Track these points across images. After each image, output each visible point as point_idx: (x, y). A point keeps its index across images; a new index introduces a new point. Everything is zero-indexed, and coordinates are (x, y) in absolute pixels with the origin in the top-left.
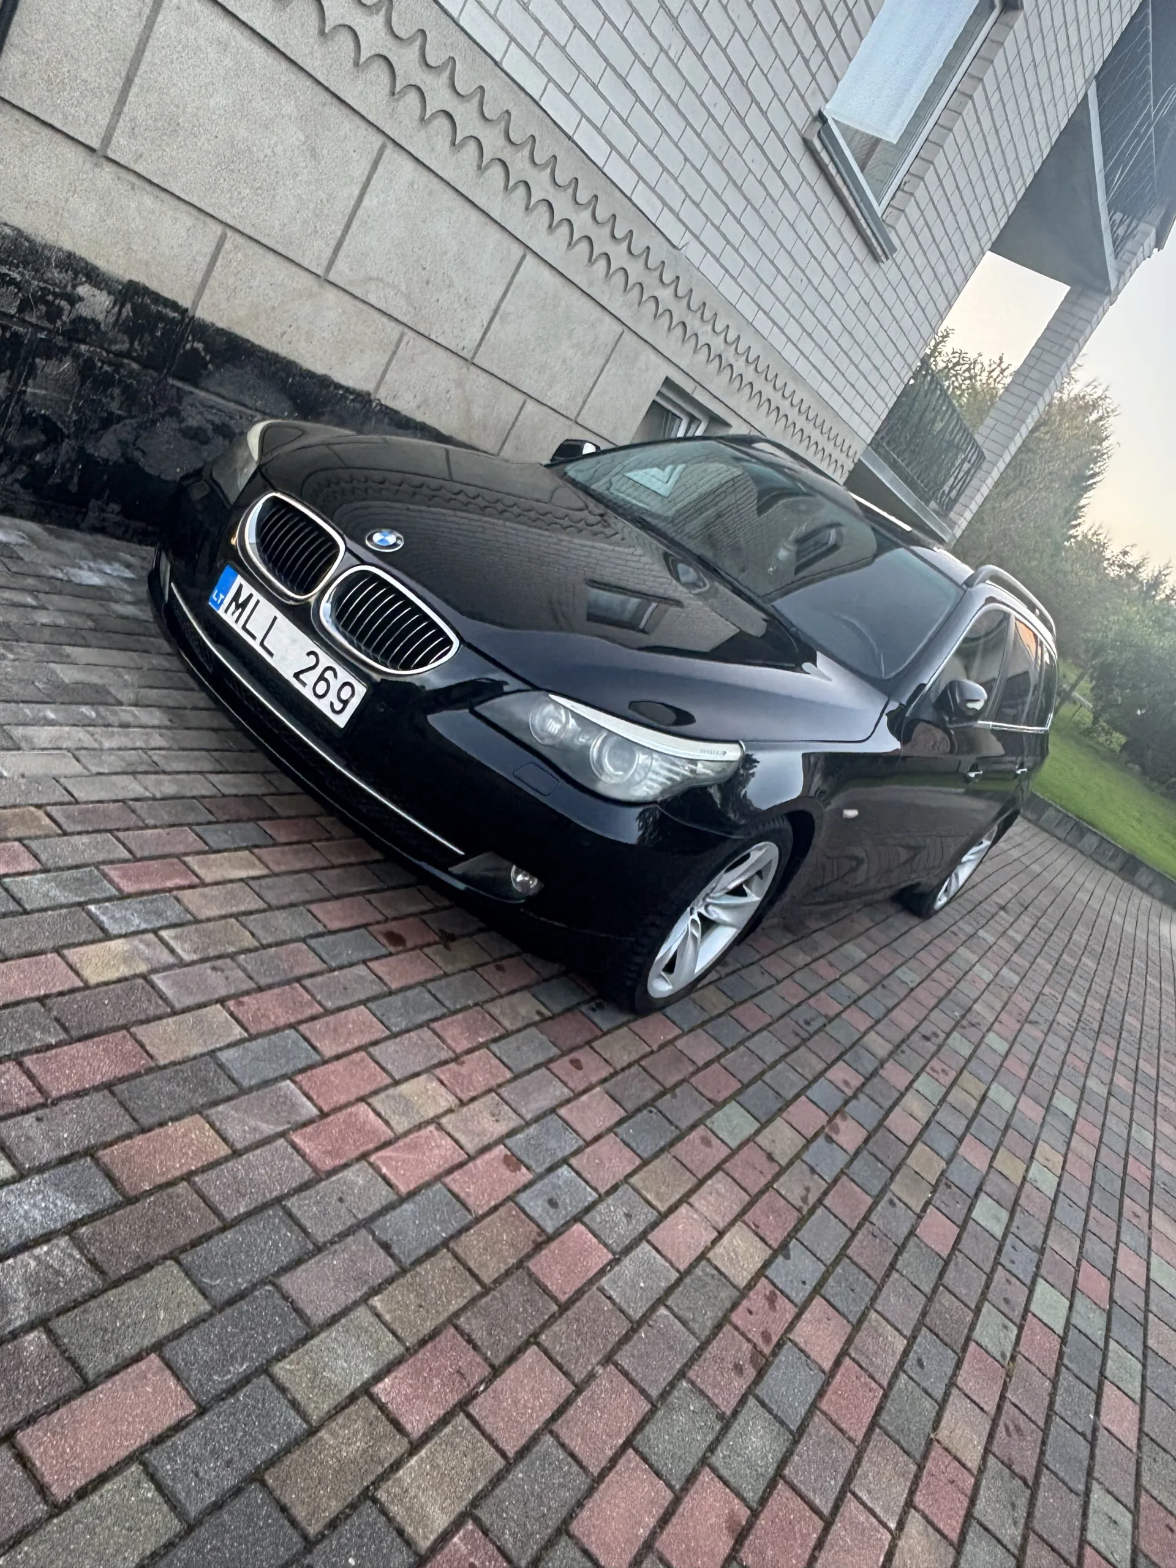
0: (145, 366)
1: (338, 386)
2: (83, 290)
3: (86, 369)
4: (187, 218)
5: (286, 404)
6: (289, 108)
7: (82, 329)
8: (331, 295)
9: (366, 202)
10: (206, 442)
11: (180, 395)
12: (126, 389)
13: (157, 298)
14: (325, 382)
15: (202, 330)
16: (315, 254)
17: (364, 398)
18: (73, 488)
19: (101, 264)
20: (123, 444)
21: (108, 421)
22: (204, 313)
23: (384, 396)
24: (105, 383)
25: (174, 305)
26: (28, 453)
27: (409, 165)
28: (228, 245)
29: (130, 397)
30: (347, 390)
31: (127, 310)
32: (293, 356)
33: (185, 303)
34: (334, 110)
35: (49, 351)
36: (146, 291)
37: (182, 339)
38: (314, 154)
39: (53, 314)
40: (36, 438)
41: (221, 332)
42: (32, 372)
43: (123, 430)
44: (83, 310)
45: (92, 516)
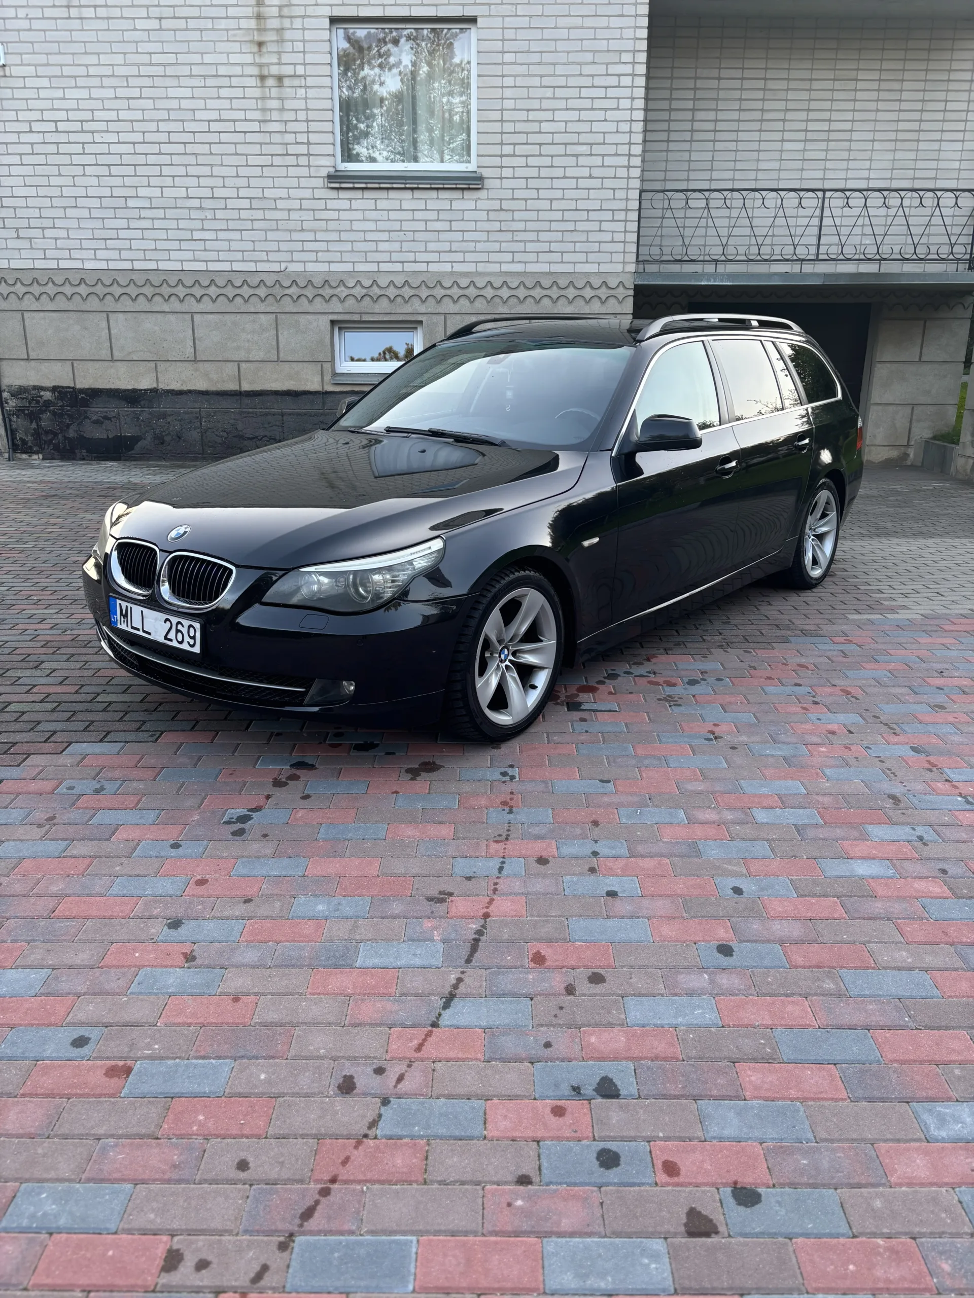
0: (72, 407)
1: (141, 390)
2: (42, 393)
3: (54, 413)
4: (59, 364)
5: (124, 403)
6: (71, 322)
7: (48, 403)
8: (118, 364)
9: (112, 332)
10: (102, 423)
11: (86, 412)
12: (68, 415)
13: (62, 387)
14: (134, 391)
15: (82, 391)
16: (105, 353)
17: (155, 391)
18: (68, 447)
19: (44, 385)
20: (76, 431)
21: (68, 426)
22: (79, 386)
23: (162, 386)
24: (61, 415)
25: (69, 387)
26: (51, 441)
27: (121, 316)
28: (75, 365)
29: (71, 417)
30: (145, 390)
31: (56, 394)
32: (117, 387)
33: (72, 385)
34: (86, 315)
35: (42, 412)
36: (59, 387)
37: (77, 397)
38: (86, 329)
39: (38, 402)
40: (50, 437)
41: (88, 389)
42: (40, 419)
43: (73, 427)
44: (45, 398)
45: (78, 455)
